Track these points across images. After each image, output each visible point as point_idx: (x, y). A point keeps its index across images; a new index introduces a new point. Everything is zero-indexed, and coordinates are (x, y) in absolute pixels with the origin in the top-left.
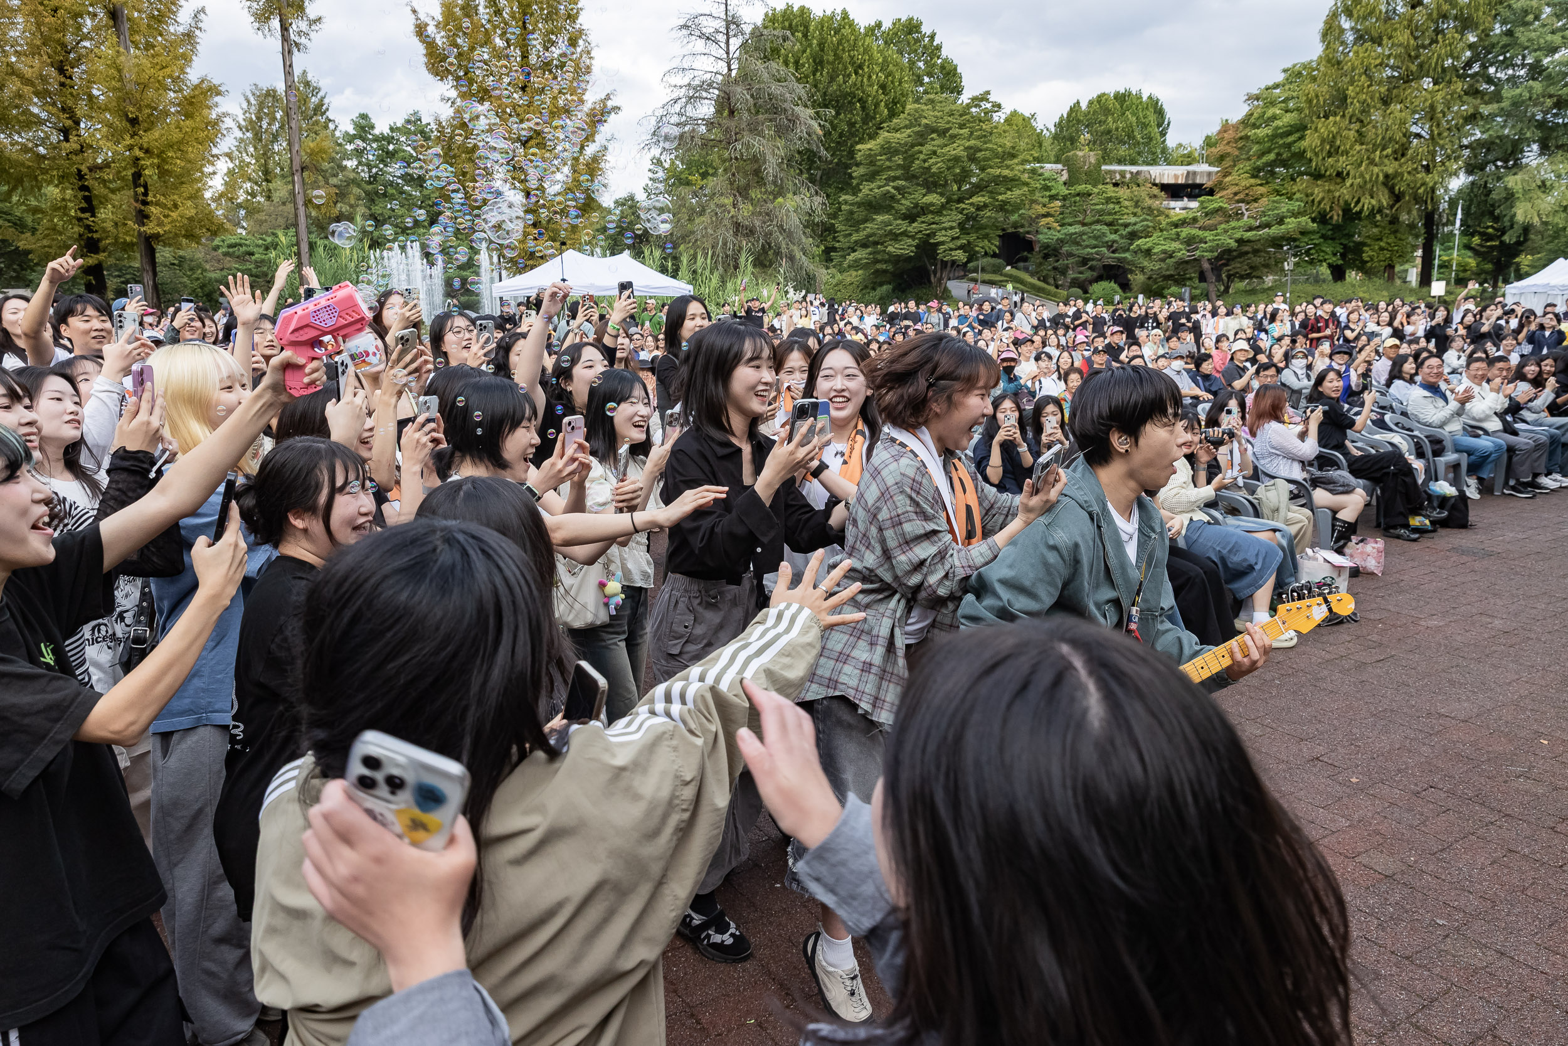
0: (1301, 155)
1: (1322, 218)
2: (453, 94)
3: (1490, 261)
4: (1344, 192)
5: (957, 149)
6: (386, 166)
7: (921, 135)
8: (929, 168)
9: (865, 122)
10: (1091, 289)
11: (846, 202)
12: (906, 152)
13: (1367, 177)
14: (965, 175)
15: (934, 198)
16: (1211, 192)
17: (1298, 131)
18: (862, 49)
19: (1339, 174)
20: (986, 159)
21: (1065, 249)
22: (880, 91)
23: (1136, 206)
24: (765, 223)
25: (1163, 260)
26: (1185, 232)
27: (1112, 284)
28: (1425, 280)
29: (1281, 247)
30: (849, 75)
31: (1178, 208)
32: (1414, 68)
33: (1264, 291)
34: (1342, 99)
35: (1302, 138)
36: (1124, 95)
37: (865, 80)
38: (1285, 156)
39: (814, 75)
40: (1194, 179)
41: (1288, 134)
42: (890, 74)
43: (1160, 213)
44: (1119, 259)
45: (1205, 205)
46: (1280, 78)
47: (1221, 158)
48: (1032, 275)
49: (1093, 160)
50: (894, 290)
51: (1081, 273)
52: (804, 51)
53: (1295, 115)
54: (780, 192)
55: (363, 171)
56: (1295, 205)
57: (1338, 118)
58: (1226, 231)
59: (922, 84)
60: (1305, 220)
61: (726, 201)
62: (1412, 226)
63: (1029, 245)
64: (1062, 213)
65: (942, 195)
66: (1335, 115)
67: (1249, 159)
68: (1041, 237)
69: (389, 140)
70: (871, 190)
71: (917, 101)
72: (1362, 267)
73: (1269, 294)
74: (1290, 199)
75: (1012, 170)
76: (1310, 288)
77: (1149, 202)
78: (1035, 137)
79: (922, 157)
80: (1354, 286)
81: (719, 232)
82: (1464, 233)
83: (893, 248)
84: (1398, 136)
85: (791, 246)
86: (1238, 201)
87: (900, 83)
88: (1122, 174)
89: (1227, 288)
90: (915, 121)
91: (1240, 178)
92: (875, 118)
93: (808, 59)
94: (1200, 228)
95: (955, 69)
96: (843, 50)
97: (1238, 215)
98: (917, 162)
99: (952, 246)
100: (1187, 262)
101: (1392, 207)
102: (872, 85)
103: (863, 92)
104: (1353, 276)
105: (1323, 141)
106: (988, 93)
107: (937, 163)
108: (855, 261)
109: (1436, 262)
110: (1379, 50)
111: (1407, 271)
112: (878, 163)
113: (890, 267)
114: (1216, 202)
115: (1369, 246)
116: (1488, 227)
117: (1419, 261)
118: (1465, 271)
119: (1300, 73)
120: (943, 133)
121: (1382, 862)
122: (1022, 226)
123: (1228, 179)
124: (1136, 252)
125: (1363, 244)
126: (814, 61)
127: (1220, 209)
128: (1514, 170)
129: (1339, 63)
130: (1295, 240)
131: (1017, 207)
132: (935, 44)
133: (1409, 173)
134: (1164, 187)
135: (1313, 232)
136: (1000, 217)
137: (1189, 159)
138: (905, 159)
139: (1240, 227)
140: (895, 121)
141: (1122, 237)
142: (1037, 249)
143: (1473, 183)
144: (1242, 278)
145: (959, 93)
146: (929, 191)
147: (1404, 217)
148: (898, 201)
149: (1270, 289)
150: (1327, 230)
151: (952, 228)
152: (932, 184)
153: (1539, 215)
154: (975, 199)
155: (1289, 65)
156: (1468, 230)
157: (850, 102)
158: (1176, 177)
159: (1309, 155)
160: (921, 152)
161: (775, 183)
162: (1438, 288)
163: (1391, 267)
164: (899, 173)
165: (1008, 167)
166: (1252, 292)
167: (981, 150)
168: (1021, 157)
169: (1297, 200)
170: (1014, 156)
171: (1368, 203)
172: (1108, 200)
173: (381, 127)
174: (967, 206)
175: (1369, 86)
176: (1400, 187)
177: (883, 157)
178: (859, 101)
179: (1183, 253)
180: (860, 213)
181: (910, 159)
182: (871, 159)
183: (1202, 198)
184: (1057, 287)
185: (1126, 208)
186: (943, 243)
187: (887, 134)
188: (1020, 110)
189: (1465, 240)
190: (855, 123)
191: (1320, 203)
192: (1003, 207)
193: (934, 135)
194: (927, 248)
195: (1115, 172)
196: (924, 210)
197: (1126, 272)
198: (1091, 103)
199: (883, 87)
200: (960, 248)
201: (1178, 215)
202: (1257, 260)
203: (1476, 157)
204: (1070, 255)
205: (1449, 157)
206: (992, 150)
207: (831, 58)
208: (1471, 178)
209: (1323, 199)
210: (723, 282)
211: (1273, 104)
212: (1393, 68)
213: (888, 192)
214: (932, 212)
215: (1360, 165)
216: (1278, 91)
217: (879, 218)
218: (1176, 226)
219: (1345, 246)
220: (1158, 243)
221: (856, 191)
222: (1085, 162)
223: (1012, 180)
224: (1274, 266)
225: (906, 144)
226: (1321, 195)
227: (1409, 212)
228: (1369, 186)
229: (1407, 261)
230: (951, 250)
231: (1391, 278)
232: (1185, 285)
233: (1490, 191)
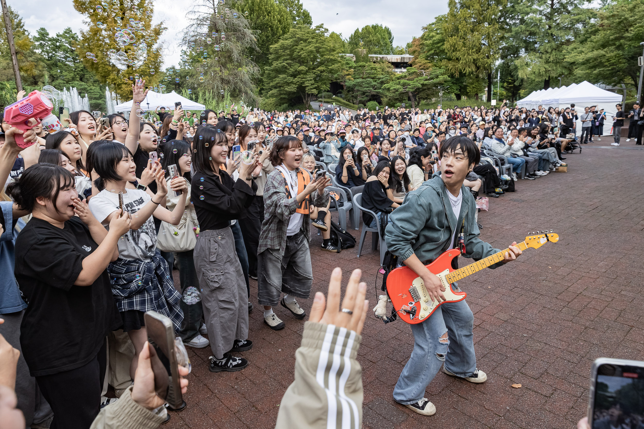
0: (443, 51)
1: (452, 76)
2: (89, 20)
3: (511, 92)
4: (459, 66)
5: (311, 48)
6: (56, 52)
7: (296, 41)
8: (300, 55)
9: (273, 36)
10: (367, 104)
11: (267, 70)
12: (290, 49)
13: (467, 60)
14: (315, 58)
15: (303, 68)
16: (411, 65)
17: (442, 42)
18: (270, 5)
19: (457, 59)
20: (324, 52)
21: (356, 88)
22: (279, 23)
23: (383, 71)
24: (234, 78)
25: (394, 92)
26: (402, 81)
27: (375, 102)
28: (489, 100)
29: (437, 87)
30: (265, 16)
31: (399, 72)
32: (481, 18)
33: (432, 104)
34: (457, 30)
35: (443, 44)
36: (375, 26)
37: (272, 18)
38: (437, 51)
39: (250, 16)
40: (404, 60)
41: (438, 43)
42: (282, 16)
43: (392, 74)
44: (377, 92)
45: (409, 70)
46: (434, 21)
47: (414, 52)
48: (344, 99)
49: (365, 52)
50: (288, 106)
51: (363, 98)
52: (246, 5)
53: (440, 35)
54: (240, 65)
55: (45, 54)
56: (442, 71)
57: (456, 37)
58: (417, 81)
59: (295, 21)
60: (446, 76)
61: (217, 69)
62: (483, 79)
63: (342, 87)
64: (354, 74)
65: (306, 66)
66: (455, 36)
67: (424, 53)
68: (346, 83)
69: (57, 40)
70: (277, 64)
71: (294, 27)
72: (467, 94)
73: (435, 106)
74: (440, 68)
75: (334, 56)
76: (449, 103)
77: (387, 69)
78: (342, 43)
79: (297, 51)
80: (464, 102)
81: (215, 82)
82: (501, 82)
83: (287, 89)
84: (477, 44)
85: (246, 88)
86: (421, 69)
87: (287, 20)
88: (377, 58)
89: (419, 103)
90: (293, 36)
91: (421, 60)
92: (277, 34)
93: (247, 9)
94: (407, 80)
95: (309, 14)
96: (262, 5)
97: (421, 74)
98: (295, 53)
99: (311, 87)
100: (403, 93)
101: (476, 71)
102: (275, 20)
103: (271, 23)
104: (464, 98)
105: (451, 46)
106: (323, 24)
107: (303, 53)
108: (272, 94)
109: (492, 93)
110: (469, 11)
111: (482, 96)
112: (279, 53)
113: (286, 96)
114: (413, 69)
115: (469, 86)
116: (509, 79)
117: (486, 92)
118: (502, 96)
119: (441, 19)
120: (305, 41)
121: (504, 316)
122: (339, 79)
123: (417, 60)
124: (383, 89)
125: (466, 86)
126: (250, 10)
127: (415, 72)
128: (517, 58)
129: (455, 16)
130: (442, 84)
131: (337, 71)
132: (300, 3)
133: (482, 58)
134: (393, 63)
135: (449, 81)
136: (330, 75)
137: (401, 52)
138: (290, 52)
139: (422, 79)
140: (285, 35)
141: (378, 83)
142: (345, 88)
143: (503, 63)
144: (424, 99)
145: (311, 24)
146: (301, 65)
147: (481, 75)
148: (288, 69)
149: (434, 103)
150: (454, 80)
151: (311, 80)
152: (302, 62)
153: (526, 75)
154: (319, 68)
155: (437, 16)
156: (502, 81)
157: (266, 28)
158: (397, 59)
159: (446, 51)
160: (297, 49)
161: (237, 61)
162: (494, 102)
163: (477, 94)
164: (288, 57)
165: (332, 55)
166: (428, 105)
167: (321, 48)
168: (337, 51)
169: (443, 69)
170: (334, 51)
171: (468, 70)
172: (372, 69)
173: (52, 34)
174: (317, 71)
175: (466, 25)
176: (479, 64)
177: (281, 51)
178: (270, 27)
179: (402, 90)
180: (273, 74)
181: (293, 51)
182: (276, 52)
183: (408, 68)
184: (354, 104)
185: (379, 72)
186: (308, 86)
187: (282, 41)
188: (335, 32)
189: (501, 84)
190: (269, 36)
191: (451, 70)
192: (331, 71)
193: (302, 42)
194: (301, 88)
195: (373, 57)
196: (299, 73)
197: (380, 97)
198: (363, 29)
199: (279, 21)
200: (315, 88)
201: (398, 74)
202: (429, 92)
203: (504, 52)
204: (358, 91)
205: (495, 53)
206: (325, 48)
207: (257, 9)
208: (503, 61)
209: (452, 68)
210: (218, 103)
211: (432, 31)
212: (474, 18)
213: (284, 65)
214: (303, 74)
215: (464, 55)
216: (434, 26)
217: (281, 76)
218: (398, 79)
219: (460, 87)
220: (392, 86)
221: (271, 65)
222: (362, 53)
223: (334, 60)
224: (435, 94)
225: (290, 45)
226: (451, 67)
227: (482, 74)
228: (468, 63)
229: (483, 92)
230: (311, 89)
231: (477, 99)
232: (403, 102)
233: (510, 66)
